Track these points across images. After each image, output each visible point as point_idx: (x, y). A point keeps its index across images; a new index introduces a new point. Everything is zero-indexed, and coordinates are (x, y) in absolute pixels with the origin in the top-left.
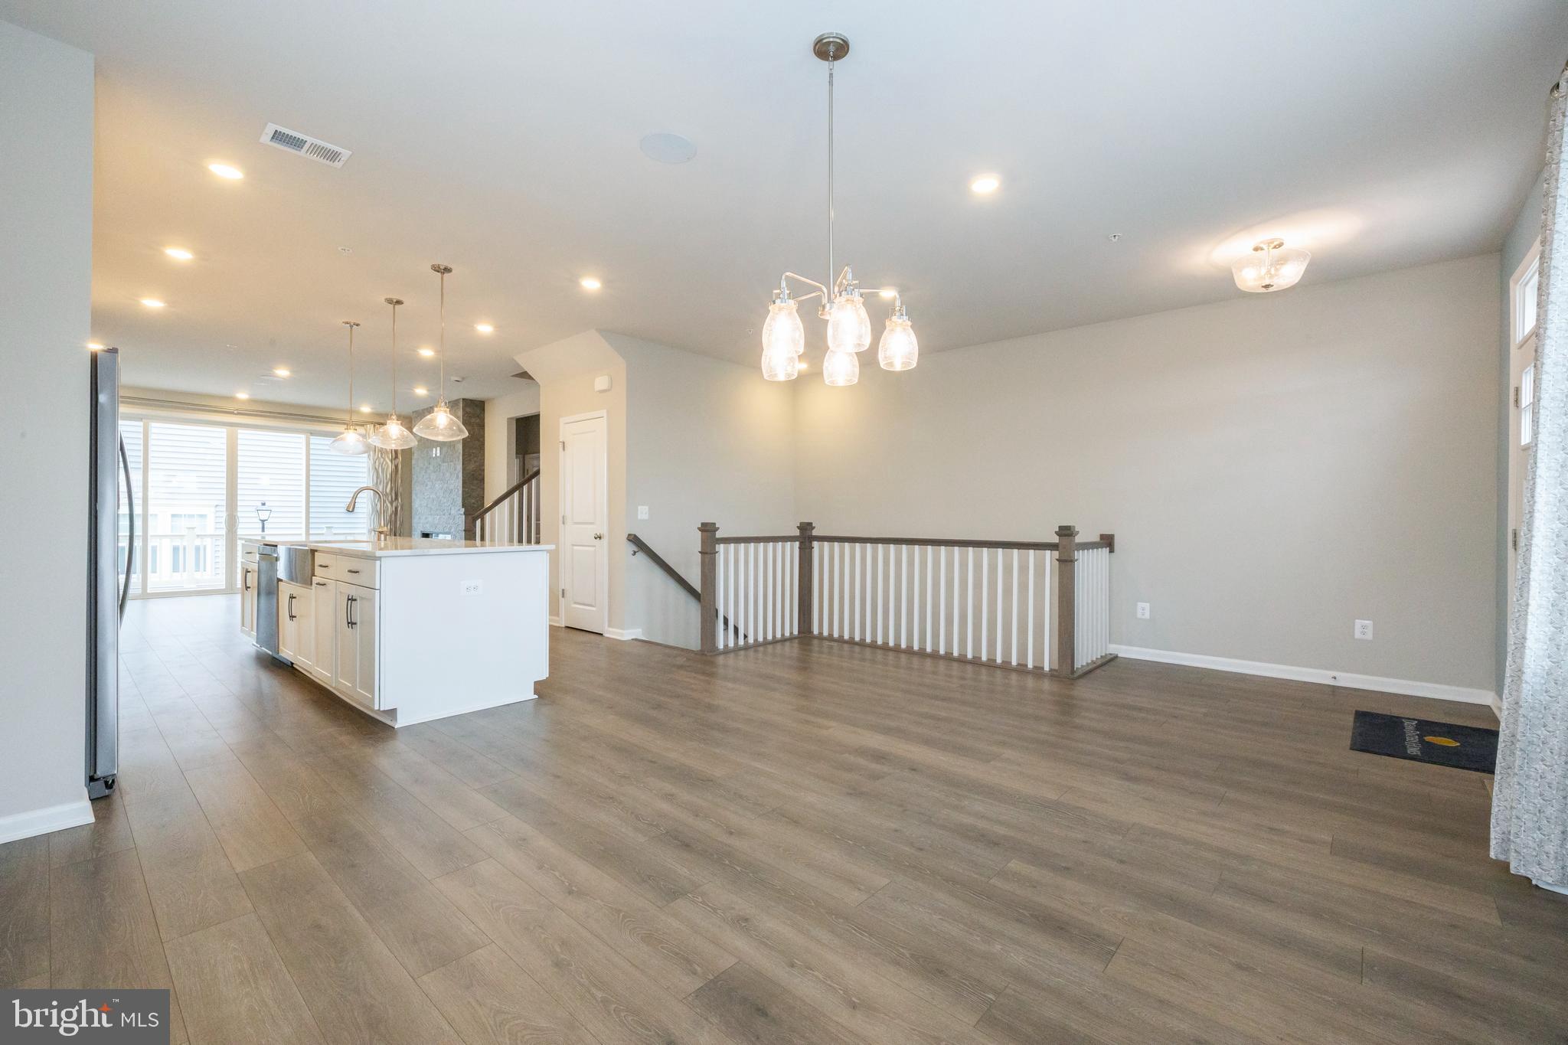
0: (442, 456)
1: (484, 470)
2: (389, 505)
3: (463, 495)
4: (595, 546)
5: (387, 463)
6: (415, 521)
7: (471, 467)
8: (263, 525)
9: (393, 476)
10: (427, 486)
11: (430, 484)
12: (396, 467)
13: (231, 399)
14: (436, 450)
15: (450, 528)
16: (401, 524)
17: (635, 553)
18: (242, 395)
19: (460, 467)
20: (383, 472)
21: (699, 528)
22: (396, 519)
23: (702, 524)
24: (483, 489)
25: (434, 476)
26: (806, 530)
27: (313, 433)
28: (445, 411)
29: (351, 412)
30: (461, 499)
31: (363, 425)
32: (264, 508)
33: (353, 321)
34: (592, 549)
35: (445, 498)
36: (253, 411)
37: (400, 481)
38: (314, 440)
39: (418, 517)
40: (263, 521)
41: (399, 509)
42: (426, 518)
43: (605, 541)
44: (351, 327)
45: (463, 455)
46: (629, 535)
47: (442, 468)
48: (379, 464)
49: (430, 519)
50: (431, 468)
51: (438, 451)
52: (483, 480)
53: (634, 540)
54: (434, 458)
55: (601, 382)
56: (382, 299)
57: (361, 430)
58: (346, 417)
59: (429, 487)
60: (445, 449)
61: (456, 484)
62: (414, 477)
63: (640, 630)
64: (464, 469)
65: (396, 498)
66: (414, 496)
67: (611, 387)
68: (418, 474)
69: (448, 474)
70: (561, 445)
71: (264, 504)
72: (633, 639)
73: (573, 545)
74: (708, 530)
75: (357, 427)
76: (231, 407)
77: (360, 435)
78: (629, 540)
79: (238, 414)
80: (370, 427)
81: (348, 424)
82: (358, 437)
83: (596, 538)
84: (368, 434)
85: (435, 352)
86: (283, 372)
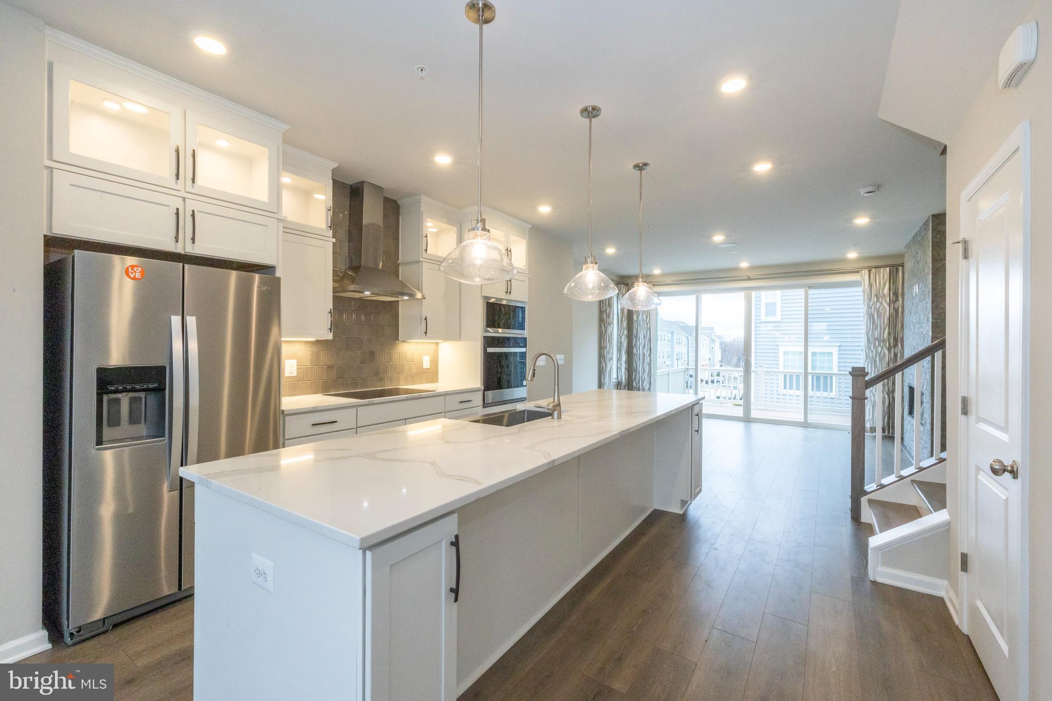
18: (744, 265)
19: (929, 306)
20: (878, 316)
25: (915, 319)
27: (811, 287)
36: (760, 275)
38: (811, 292)
47: (919, 308)
48: (875, 308)
50: (913, 309)
57: (855, 277)
62: (905, 320)
68: (906, 318)
69: (922, 317)
84: (864, 282)
85: (774, 163)
86: (719, 238)
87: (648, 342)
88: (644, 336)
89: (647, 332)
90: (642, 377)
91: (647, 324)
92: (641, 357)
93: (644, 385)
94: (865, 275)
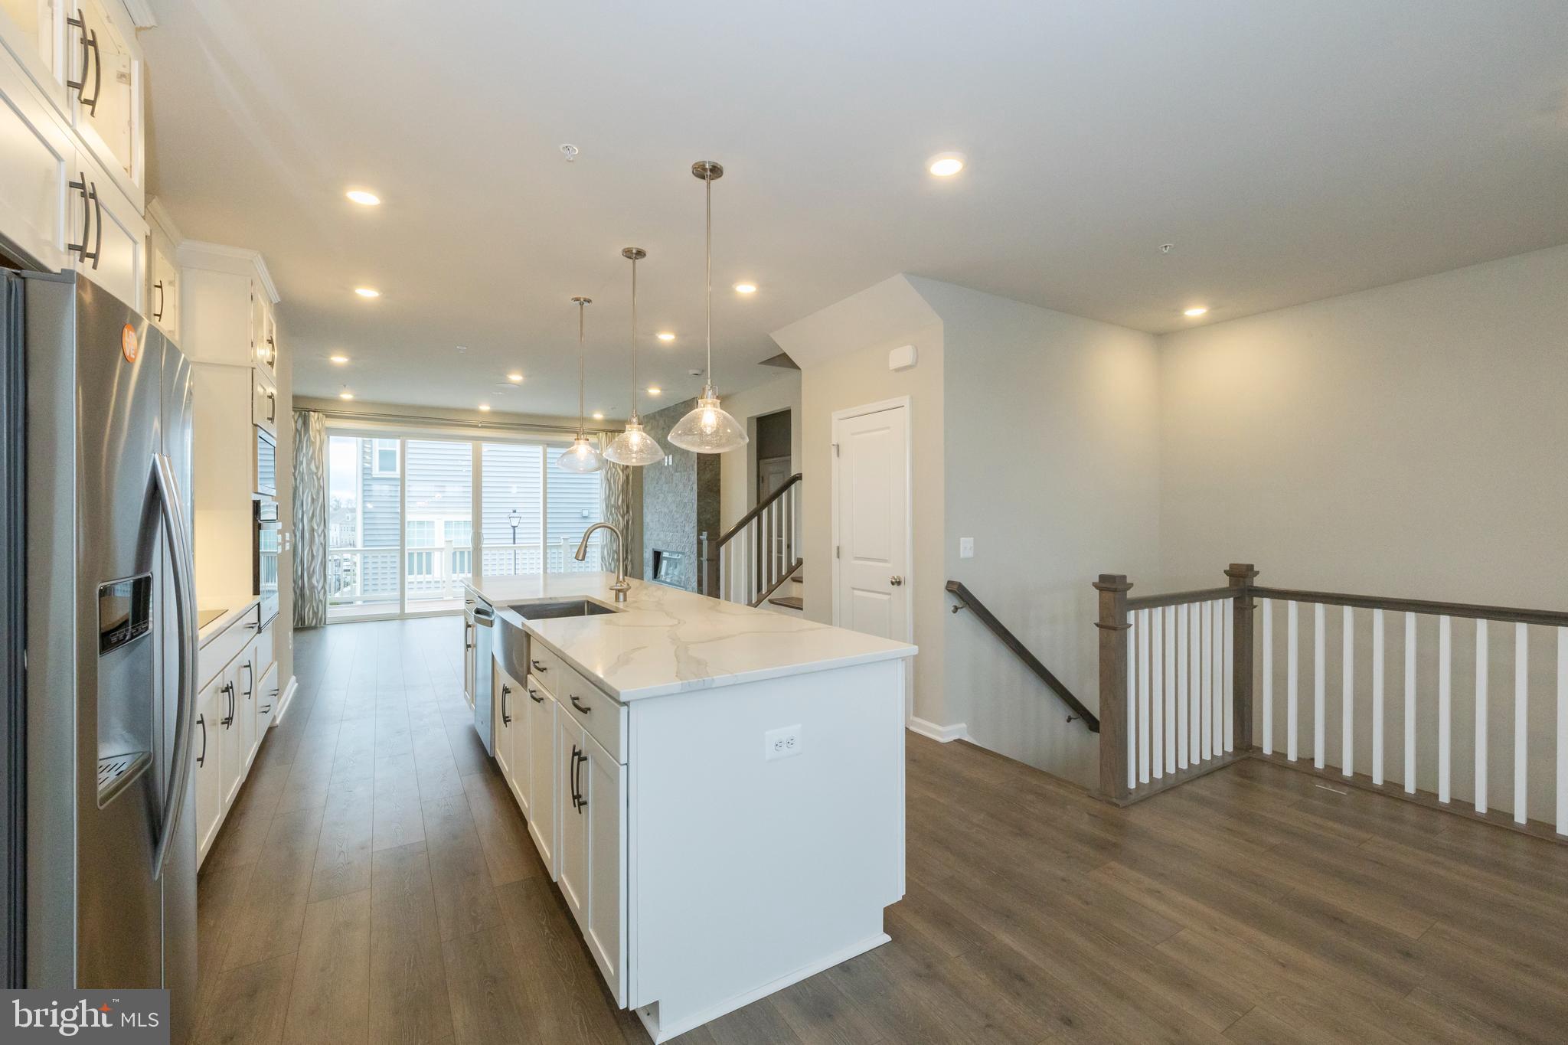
0: (675, 465)
1: (720, 480)
2: (621, 519)
3: (698, 509)
4: (890, 594)
5: (618, 473)
6: (646, 537)
7: (708, 476)
8: (514, 530)
9: (625, 486)
10: (658, 498)
11: (662, 495)
12: (628, 477)
13: (474, 412)
14: (668, 458)
15: (684, 548)
16: (632, 539)
17: (956, 609)
18: (485, 408)
19: (694, 477)
20: (614, 482)
21: (1095, 585)
22: (627, 533)
23: (1102, 578)
24: (719, 502)
25: (665, 488)
26: (1244, 577)
27: (550, 444)
28: (714, 405)
29: (582, 419)
30: (696, 514)
31: (596, 434)
32: (515, 515)
33: (582, 296)
34: (886, 597)
35: (677, 512)
36: (495, 423)
37: (631, 493)
38: (549, 450)
39: (649, 533)
40: (514, 527)
41: (630, 523)
42: (658, 535)
43: (907, 590)
44: (581, 304)
45: (698, 463)
46: (949, 582)
47: (674, 478)
48: (611, 477)
49: (662, 536)
50: (663, 478)
51: (671, 460)
52: (719, 491)
53: (960, 593)
54: (666, 467)
55: (901, 355)
56: (618, 252)
57: (593, 439)
58: (577, 425)
59: (660, 500)
60: (678, 457)
61: (691, 496)
62: (646, 488)
63: (964, 725)
64: (699, 480)
65: (628, 512)
66: (645, 510)
67: (917, 362)
68: (648, 486)
69: (681, 486)
70: (834, 450)
71: (515, 511)
72: (955, 740)
73: (854, 589)
74: (1111, 587)
75: (589, 437)
76: (474, 420)
77: (590, 444)
78: (949, 591)
79: (482, 427)
80: (602, 435)
81: (578, 433)
82: (590, 448)
83: (893, 583)
84: (601, 445)
85: (676, 335)
86: (516, 378)
87: (321, 511)
88: (313, 499)
89: (318, 493)
90: (309, 568)
91: (319, 479)
92: (307, 535)
93: (314, 581)
94: (602, 437)
